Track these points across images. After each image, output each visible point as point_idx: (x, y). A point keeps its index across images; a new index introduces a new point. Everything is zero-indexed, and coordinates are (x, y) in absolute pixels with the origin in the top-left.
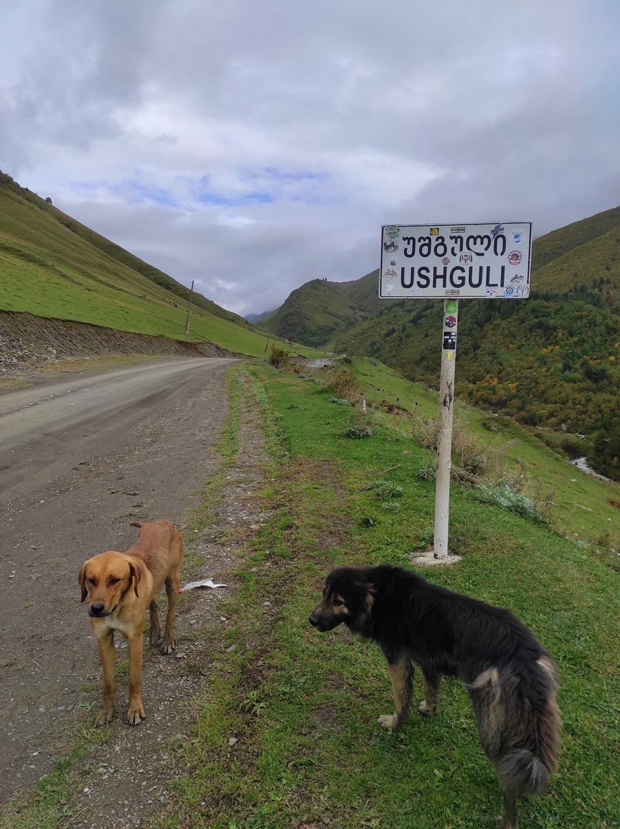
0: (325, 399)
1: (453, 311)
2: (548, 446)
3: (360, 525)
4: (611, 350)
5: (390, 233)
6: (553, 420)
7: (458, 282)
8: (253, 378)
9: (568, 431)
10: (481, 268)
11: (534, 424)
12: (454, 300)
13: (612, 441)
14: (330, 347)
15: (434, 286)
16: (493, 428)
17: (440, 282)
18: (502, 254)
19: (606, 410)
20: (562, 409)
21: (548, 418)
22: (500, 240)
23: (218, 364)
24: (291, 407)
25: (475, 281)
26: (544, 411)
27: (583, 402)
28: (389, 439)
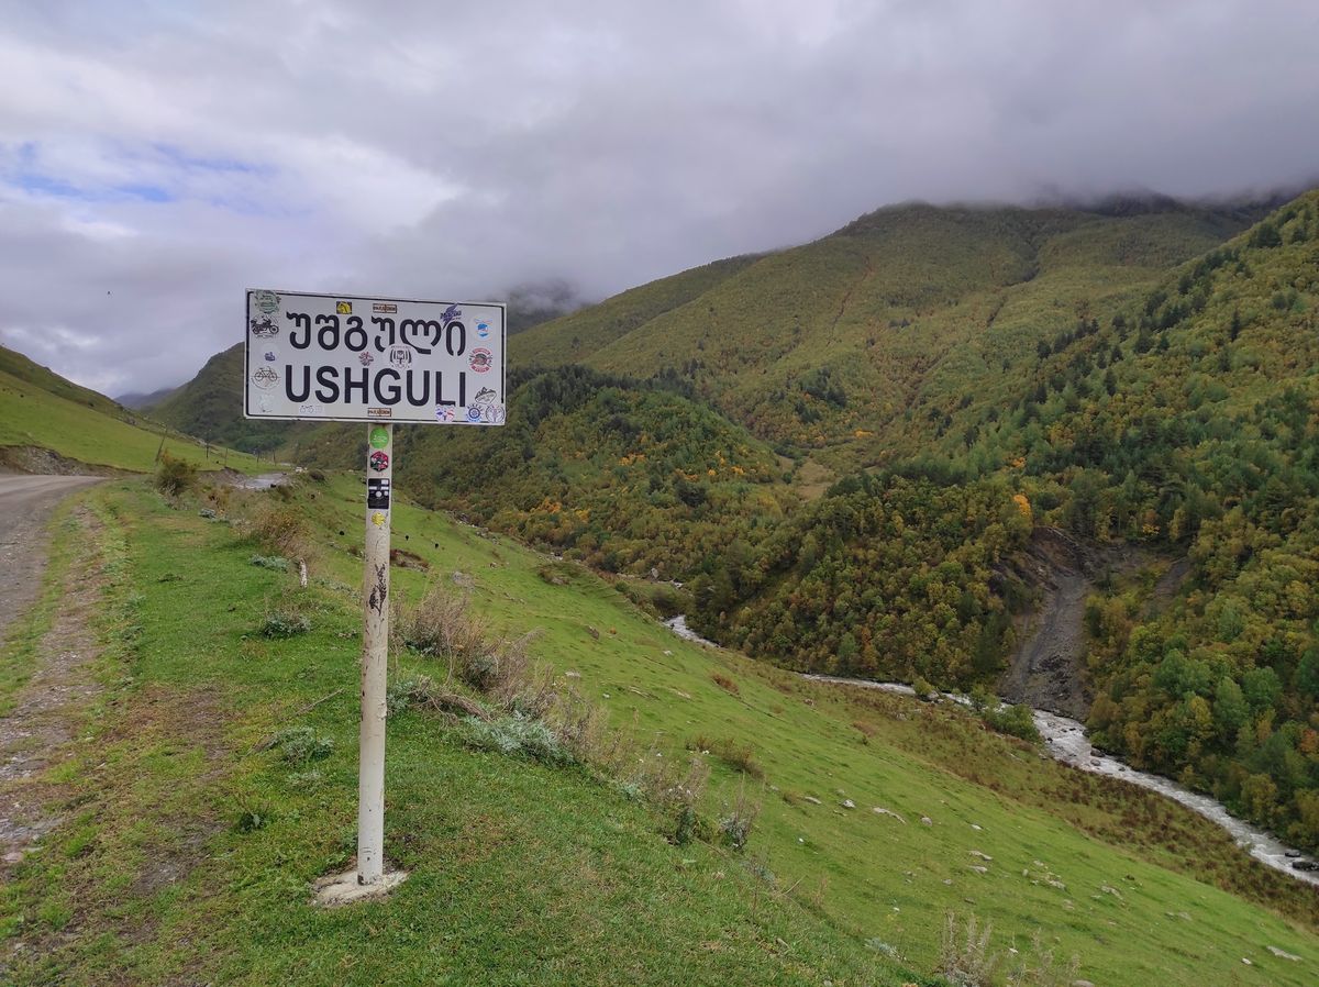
0: (242, 558)
1: (384, 444)
2: (634, 602)
3: (236, 829)
4: (710, 461)
5: (262, 305)
6: (640, 562)
7: (391, 395)
8: (107, 519)
9: (661, 578)
10: (427, 374)
11: (614, 570)
12: (384, 425)
13: (716, 590)
14: (286, 452)
15: (348, 400)
16: (555, 580)
17: (357, 393)
18: (460, 353)
19: (707, 545)
20: (651, 547)
21: (633, 561)
22: (456, 331)
23: (49, 488)
24: (168, 579)
25: (418, 394)
26: (628, 550)
27: (679, 535)
28: (341, 635)
